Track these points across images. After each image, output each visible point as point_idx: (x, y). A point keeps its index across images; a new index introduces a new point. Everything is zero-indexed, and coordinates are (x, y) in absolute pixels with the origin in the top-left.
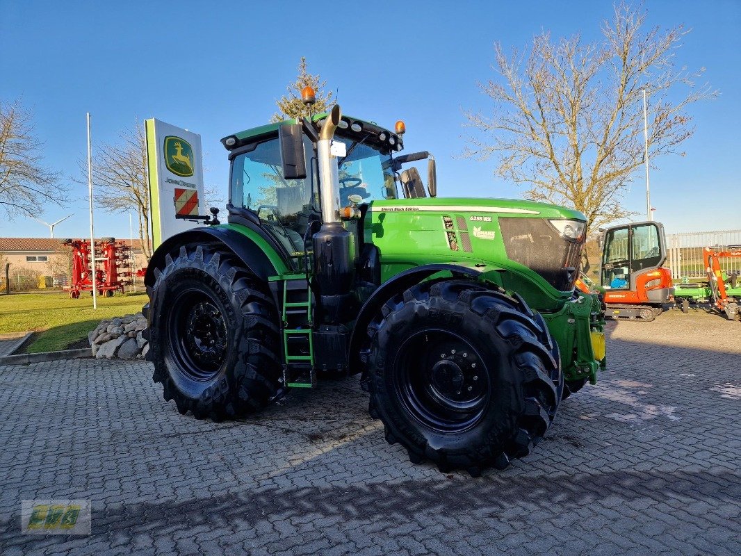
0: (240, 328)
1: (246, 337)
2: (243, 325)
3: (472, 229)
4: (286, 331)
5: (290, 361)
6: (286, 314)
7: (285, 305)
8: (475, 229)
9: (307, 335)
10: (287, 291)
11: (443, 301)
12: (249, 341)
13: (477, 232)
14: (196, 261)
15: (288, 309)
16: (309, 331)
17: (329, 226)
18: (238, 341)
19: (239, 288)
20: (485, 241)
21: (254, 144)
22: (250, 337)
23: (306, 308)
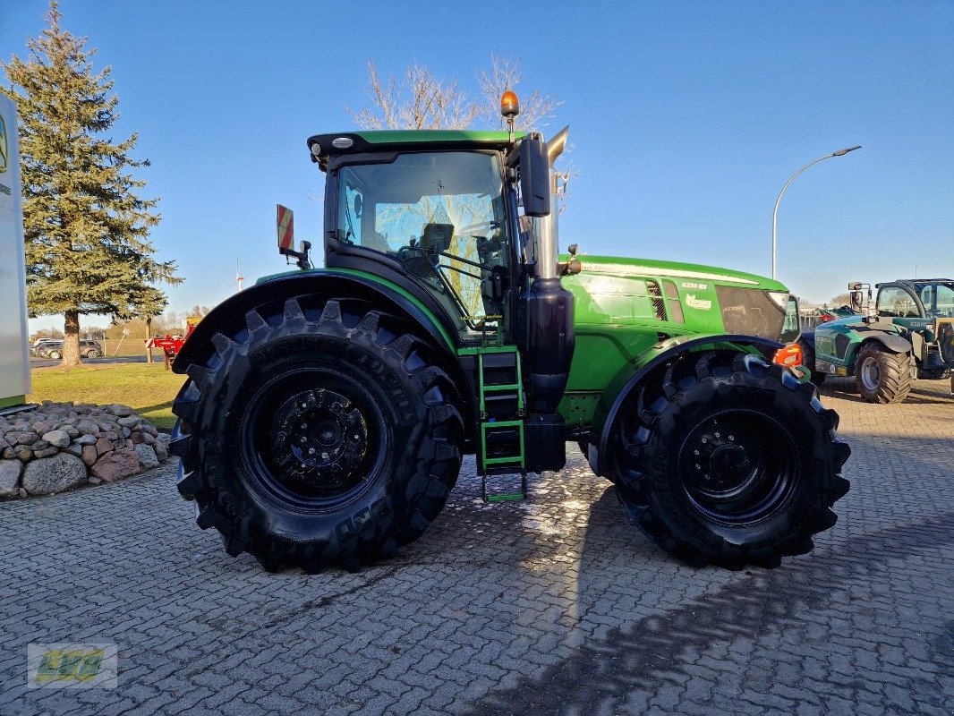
0: (420, 424)
1: (431, 437)
2: (426, 419)
3: (685, 298)
4: (484, 425)
5: (488, 466)
6: (486, 402)
7: (483, 388)
8: (688, 296)
9: (517, 428)
10: (484, 369)
11: (750, 377)
12: (436, 442)
13: (690, 301)
14: (326, 323)
15: (487, 394)
16: (520, 423)
17: (549, 283)
18: (418, 443)
19: (416, 367)
20: (701, 311)
21: (393, 155)
22: (437, 436)
23: (515, 392)
